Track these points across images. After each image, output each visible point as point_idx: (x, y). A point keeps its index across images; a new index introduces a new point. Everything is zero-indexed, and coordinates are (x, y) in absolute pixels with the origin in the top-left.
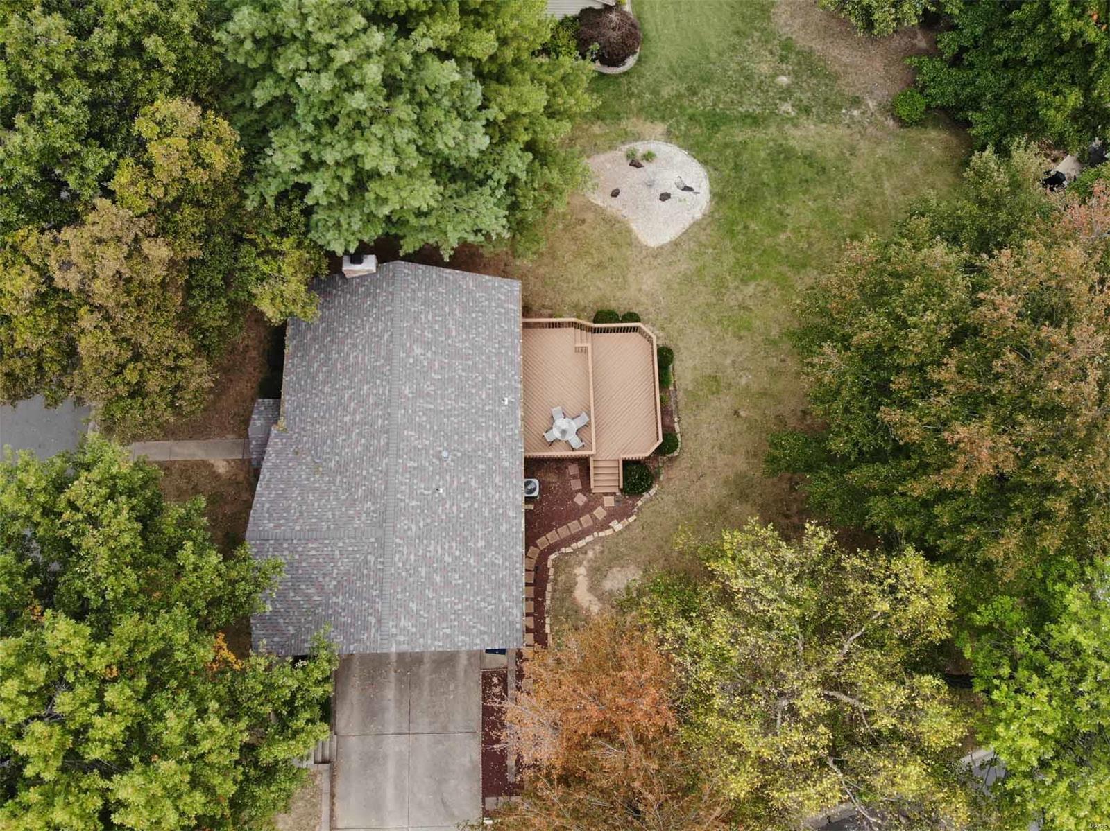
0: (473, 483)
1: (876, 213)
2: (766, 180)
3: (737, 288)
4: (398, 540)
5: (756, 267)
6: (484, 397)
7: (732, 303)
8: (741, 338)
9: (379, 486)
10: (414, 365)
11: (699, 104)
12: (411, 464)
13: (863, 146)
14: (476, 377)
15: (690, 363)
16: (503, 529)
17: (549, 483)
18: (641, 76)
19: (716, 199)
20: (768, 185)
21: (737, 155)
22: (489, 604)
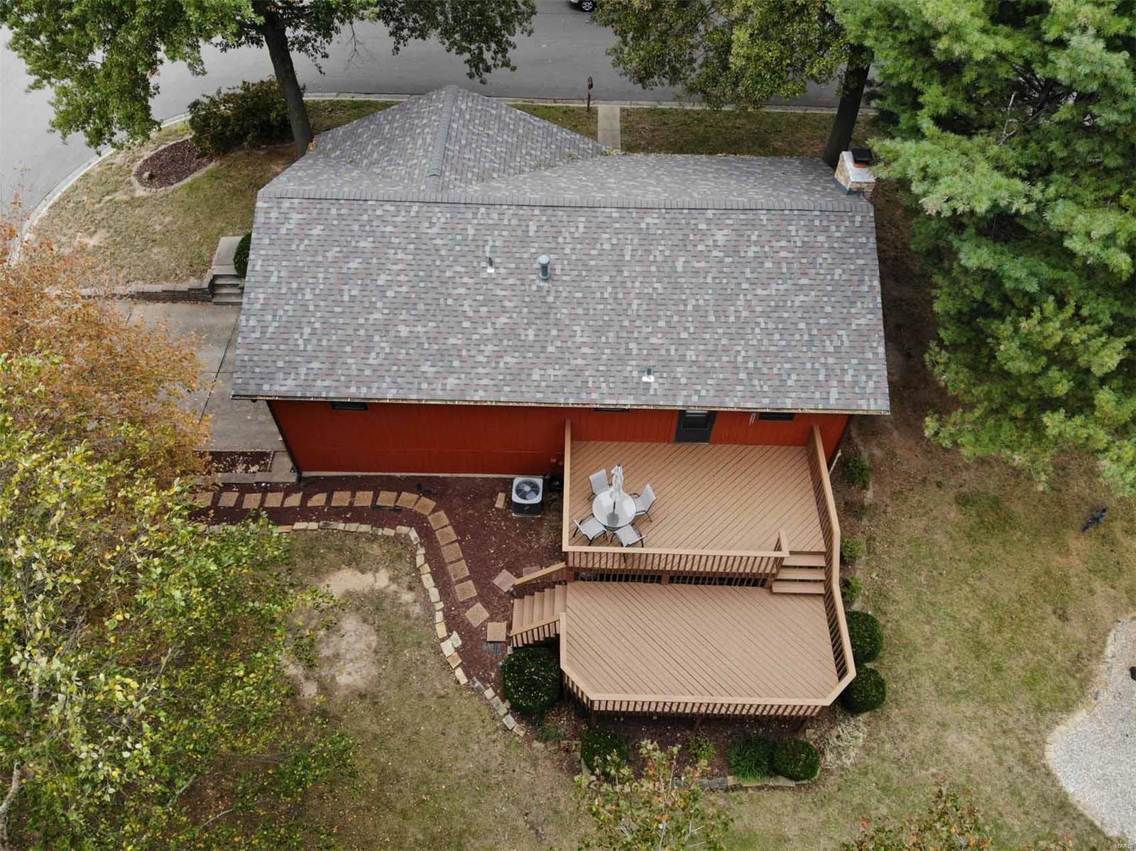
0: (503, 320)
6: (653, 340)
10: (696, 230)
12: (533, 227)
14: (686, 329)
15: (790, 828)
16: (426, 367)
17: (538, 534)
22: (307, 341)
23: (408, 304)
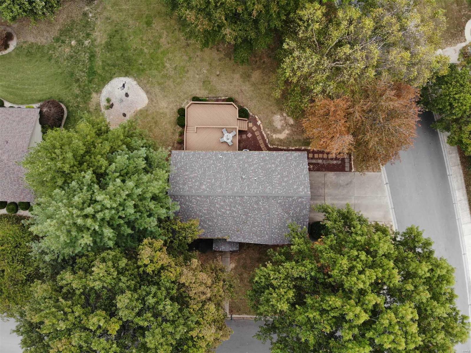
0: (252, 168)
1: (136, 13)
2: (120, 55)
3: (167, 70)
4: (274, 192)
5: (158, 62)
6: (219, 164)
7: (173, 73)
8: (188, 71)
9: (254, 199)
10: (209, 188)
11: (83, 78)
12: (247, 188)
13: (106, 14)
14: (212, 167)
15: (198, 91)
16: (268, 158)
17: (243, 146)
18: (69, 101)
19: (128, 75)
20: (123, 54)
21: (108, 65)
22: (293, 163)
23: (273, 171)
